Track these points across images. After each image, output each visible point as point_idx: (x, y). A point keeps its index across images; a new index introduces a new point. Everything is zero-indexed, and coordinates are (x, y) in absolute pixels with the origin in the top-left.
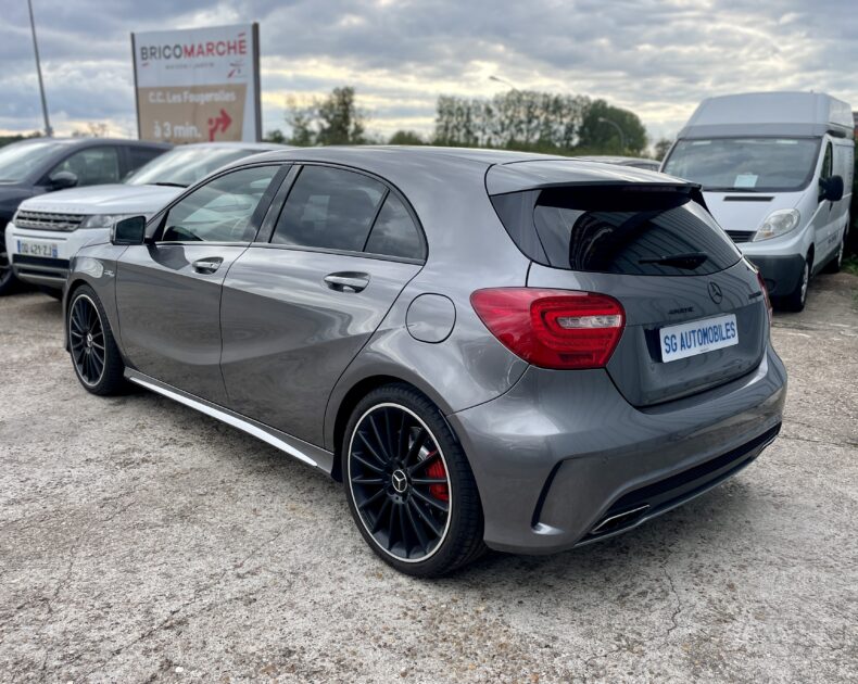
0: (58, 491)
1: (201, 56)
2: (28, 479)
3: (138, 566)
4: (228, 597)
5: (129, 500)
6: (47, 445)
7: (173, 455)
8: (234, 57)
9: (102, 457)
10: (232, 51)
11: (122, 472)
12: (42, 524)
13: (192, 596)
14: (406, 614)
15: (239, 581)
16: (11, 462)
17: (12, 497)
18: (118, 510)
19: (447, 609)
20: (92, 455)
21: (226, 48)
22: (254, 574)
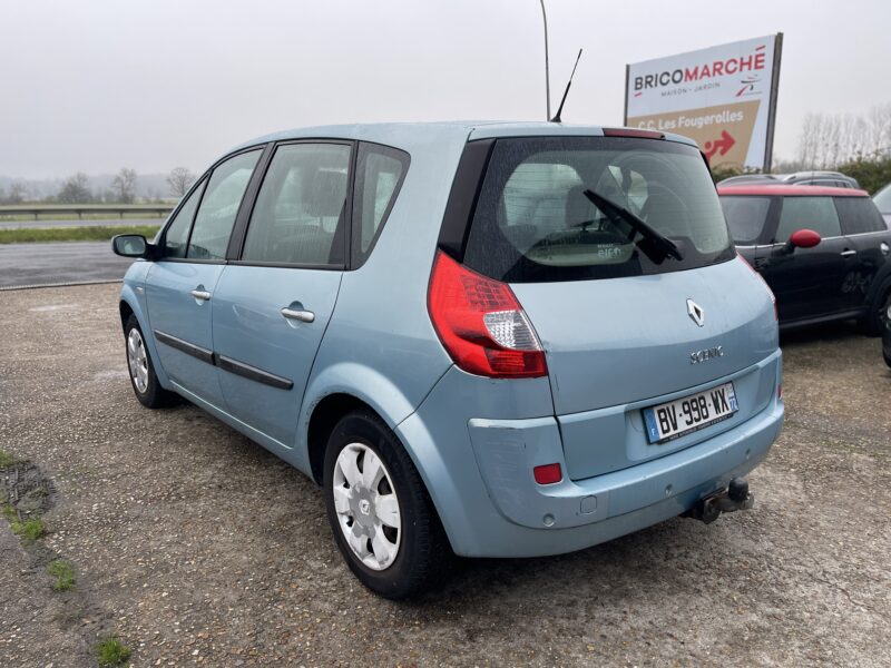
1: (705, 77)
8: (746, 73)
10: (746, 67)
21: (738, 66)
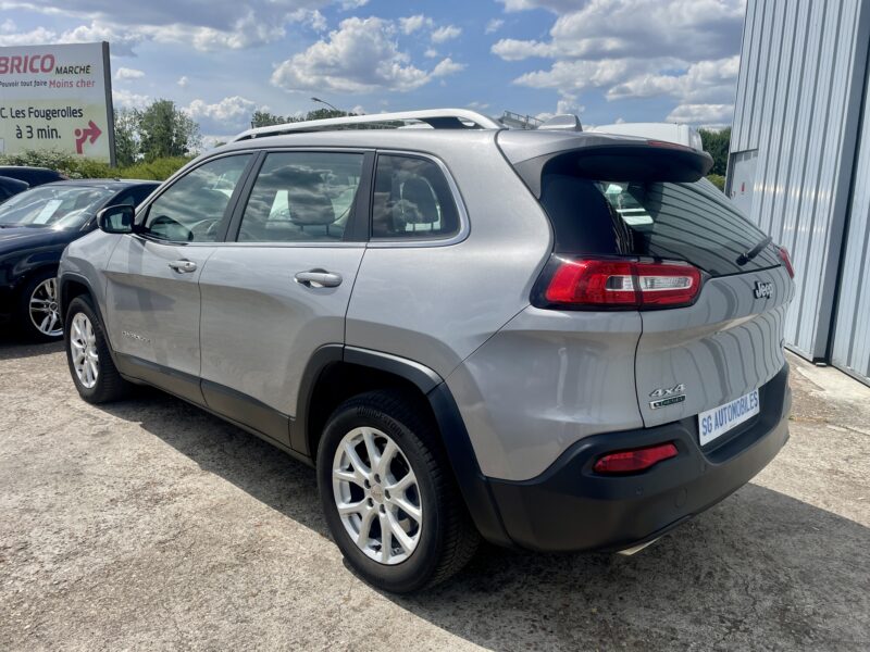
0: (102, 539)
2: (60, 530)
3: (247, 613)
4: (360, 633)
5: (186, 540)
6: (56, 487)
7: (199, 485)
9: (125, 496)
11: (158, 510)
12: (111, 579)
13: (325, 639)
14: (534, 626)
15: (359, 616)
16: (29, 511)
17: (56, 552)
18: (182, 553)
19: (566, 614)
20: (113, 494)
22: (368, 605)
